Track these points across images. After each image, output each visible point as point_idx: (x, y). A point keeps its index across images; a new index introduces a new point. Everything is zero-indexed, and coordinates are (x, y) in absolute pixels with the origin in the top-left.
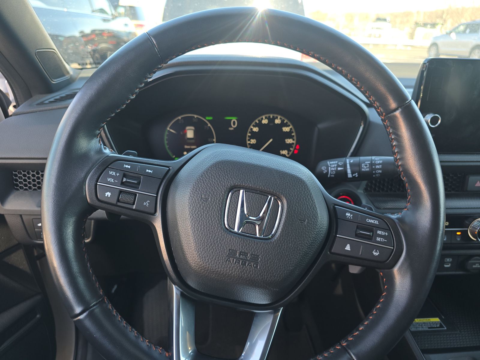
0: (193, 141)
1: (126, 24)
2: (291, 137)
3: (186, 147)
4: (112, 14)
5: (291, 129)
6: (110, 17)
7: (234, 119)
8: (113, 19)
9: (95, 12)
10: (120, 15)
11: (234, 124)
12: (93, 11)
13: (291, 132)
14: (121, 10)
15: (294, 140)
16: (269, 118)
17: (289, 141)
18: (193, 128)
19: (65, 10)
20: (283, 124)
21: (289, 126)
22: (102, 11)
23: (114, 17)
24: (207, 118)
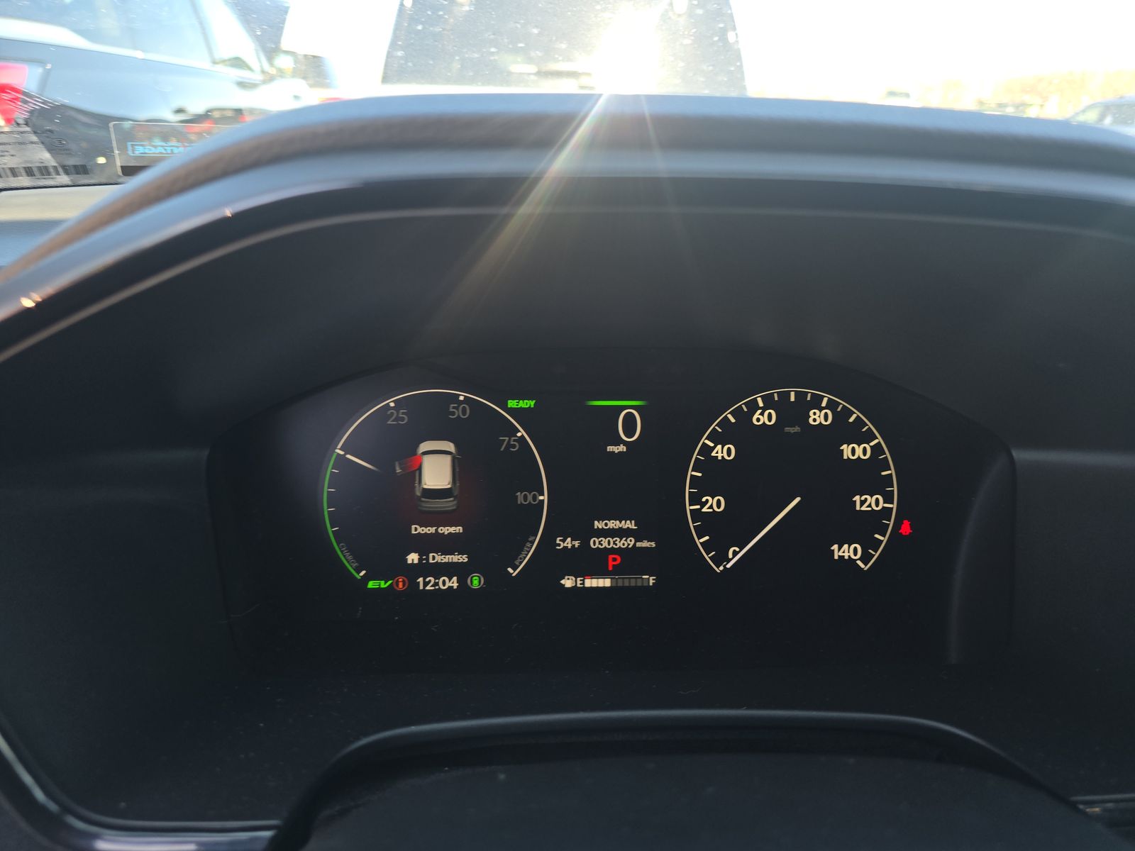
0: (448, 504)
1: (296, 95)
2: (879, 486)
3: (417, 529)
4: (263, 72)
5: (877, 450)
6: (256, 77)
7: (629, 406)
8: (264, 82)
9: (216, 66)
10: (281, 73)
11: (630, 430)
12: (215, 63)
13: (876, 461)
14: (284, 62)
15: (888, 499)
16: (780, 405)
17: (869, 502)
18: (450, 447)
19: (139, 54)
20: (844, 431)
21: (869, 437)
22: (238, 63)
23: (270, 79)
24: (512, 404)
